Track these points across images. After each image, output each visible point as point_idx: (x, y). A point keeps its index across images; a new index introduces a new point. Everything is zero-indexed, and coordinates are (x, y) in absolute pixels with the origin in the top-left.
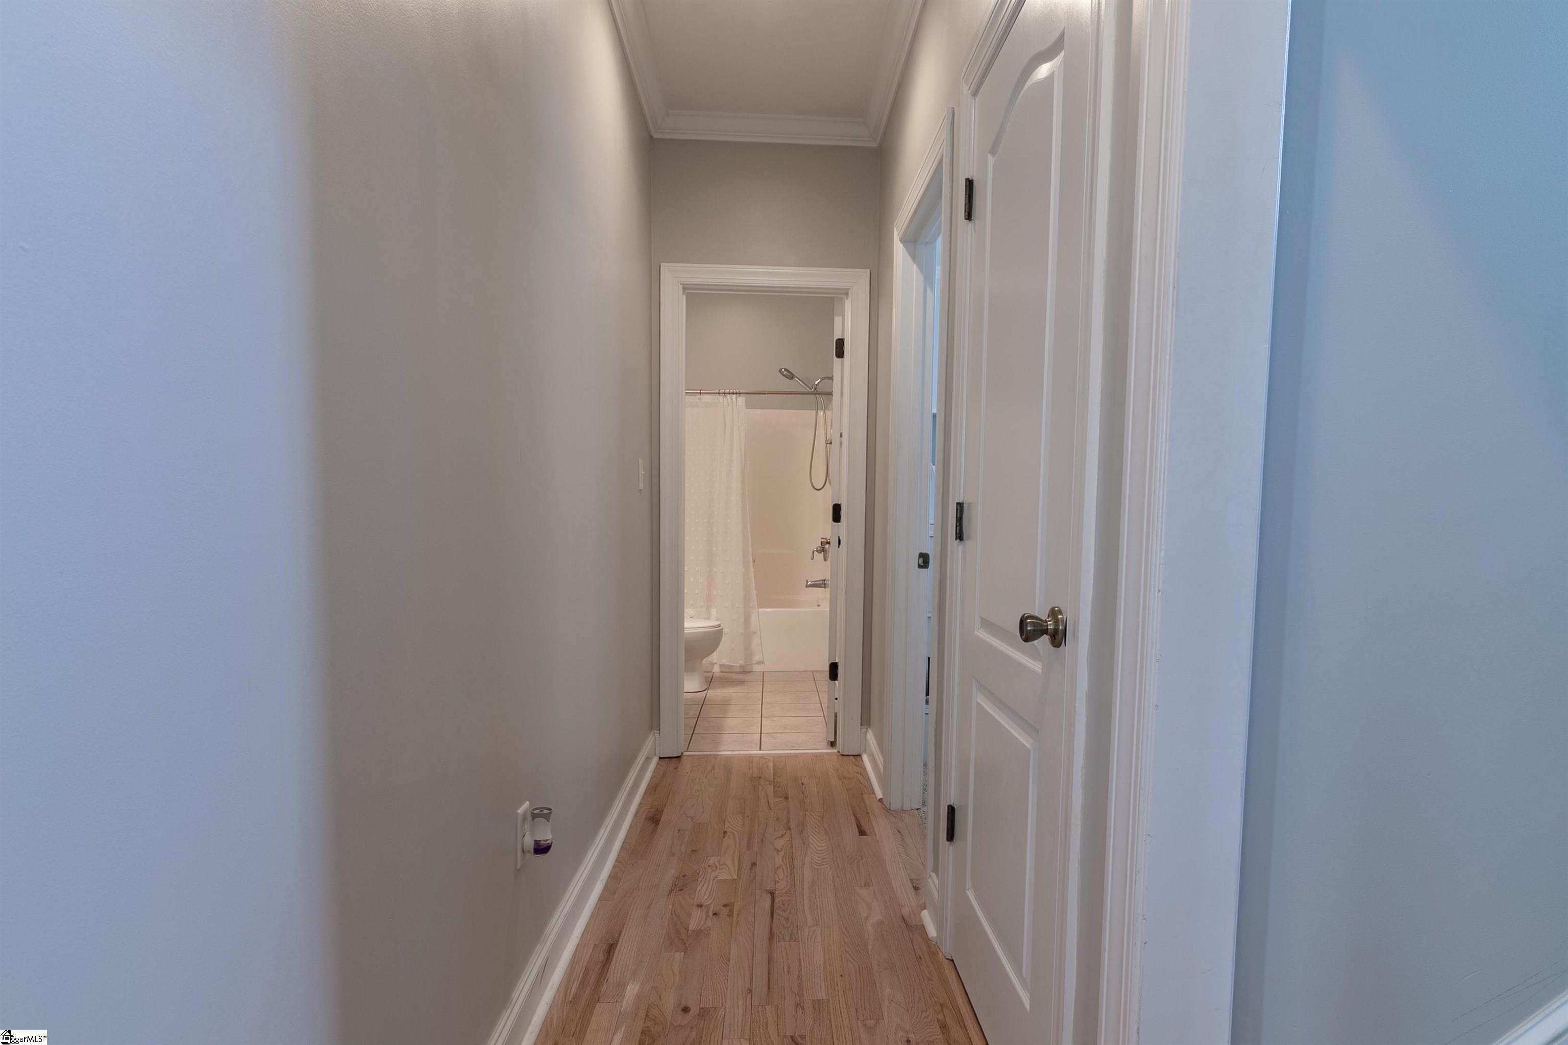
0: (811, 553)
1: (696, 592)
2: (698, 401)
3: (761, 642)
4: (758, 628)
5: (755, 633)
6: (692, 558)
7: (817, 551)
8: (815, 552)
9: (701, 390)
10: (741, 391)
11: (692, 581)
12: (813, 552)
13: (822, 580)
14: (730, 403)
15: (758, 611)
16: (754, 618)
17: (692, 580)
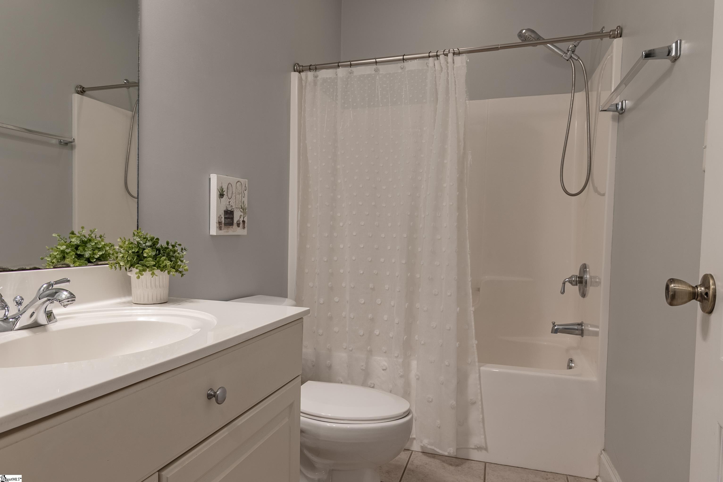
0: (561, 285)
1: (391, 335)
2: (400, 71)
3: (483, 419)
4: (479, 398)
5: (474, 403)
6: (387, 287)
7: (571, 282)
8: (568, 285)
9: (404, 56)
10: (461, 49)
11: (386, 319)
12: (564, 283)
13: (579, 324)
14: (444, 66)
15: (479, 370)
16: (472, 379)
17: (385, 317)
